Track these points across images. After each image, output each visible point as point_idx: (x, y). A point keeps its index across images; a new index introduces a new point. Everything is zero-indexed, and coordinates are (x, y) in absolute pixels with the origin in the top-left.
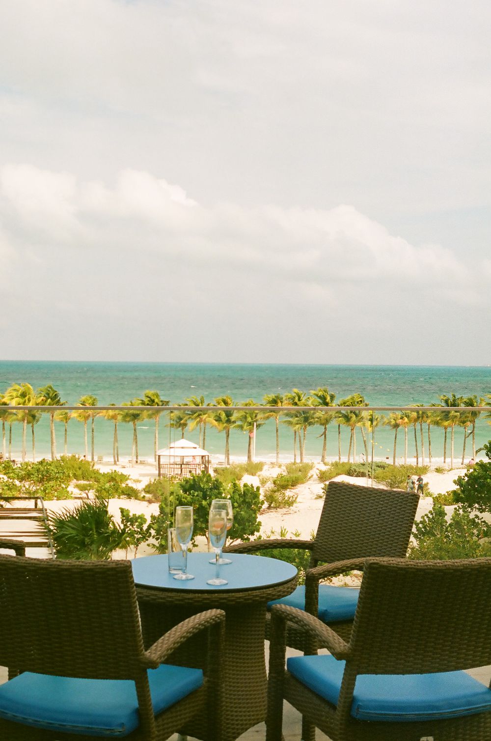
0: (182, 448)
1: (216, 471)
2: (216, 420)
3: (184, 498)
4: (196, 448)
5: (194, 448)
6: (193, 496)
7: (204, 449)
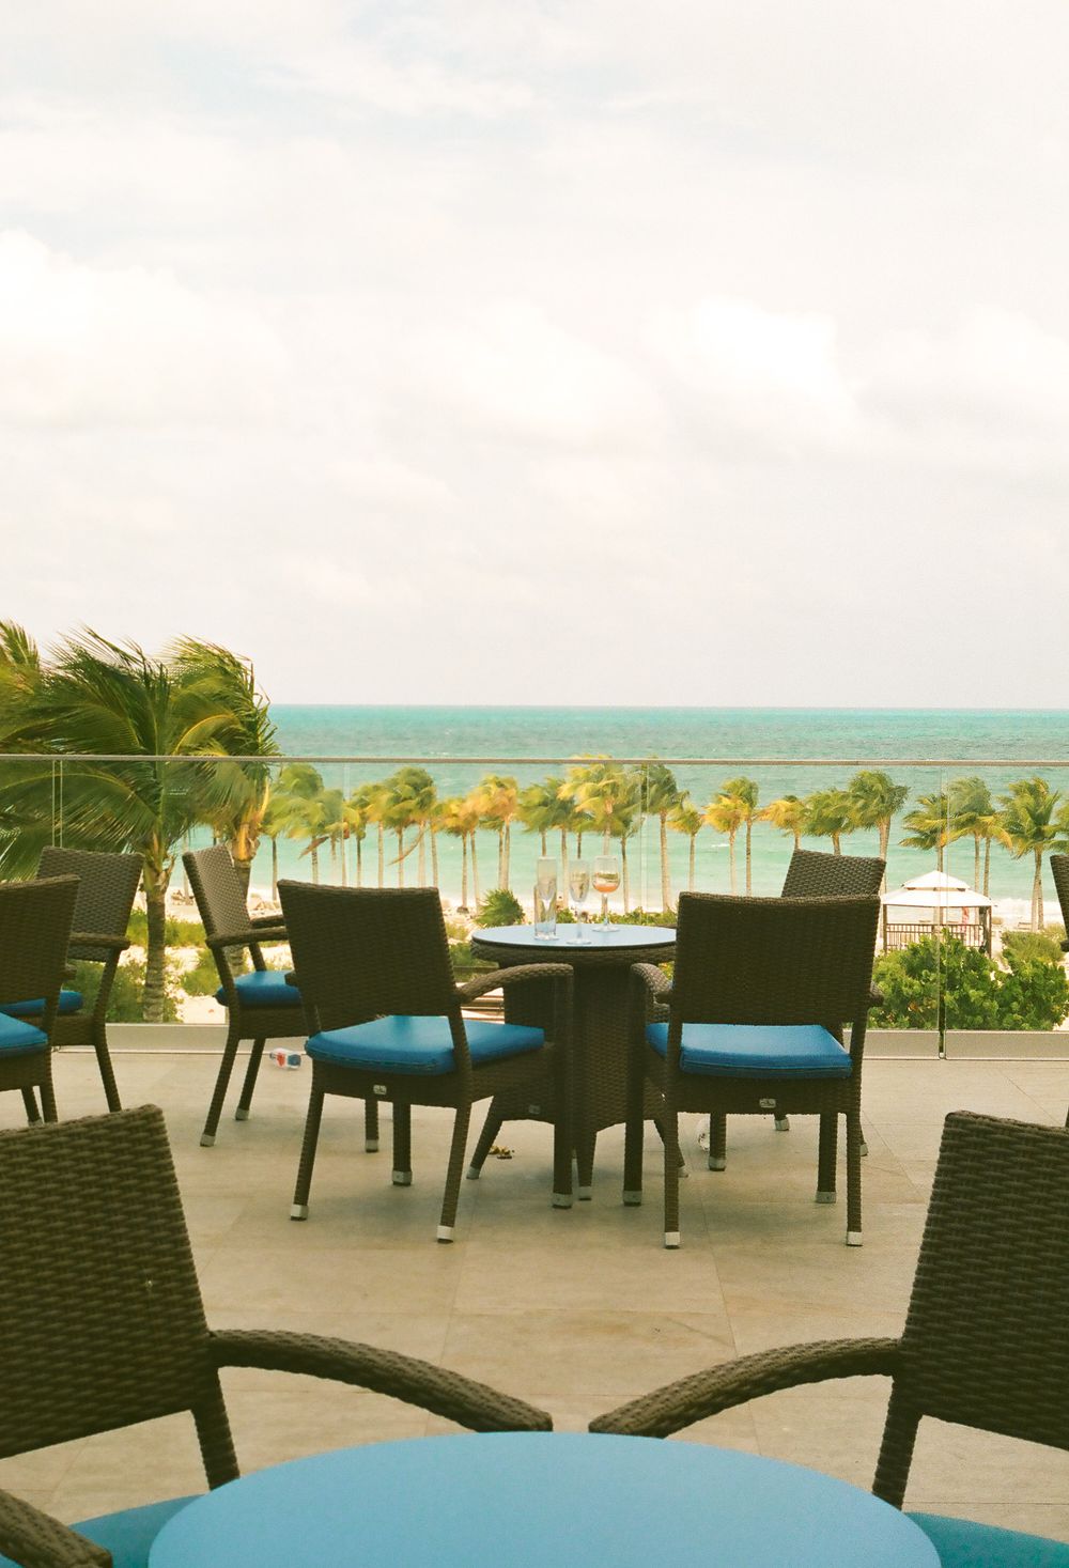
0: (935, 889)
1: (1006, 939)
2: (1011, 832)
3: (906, 986)
4: (962, 890)
5: (960, 890)
6: (927, 981)
7: (986, 894)
